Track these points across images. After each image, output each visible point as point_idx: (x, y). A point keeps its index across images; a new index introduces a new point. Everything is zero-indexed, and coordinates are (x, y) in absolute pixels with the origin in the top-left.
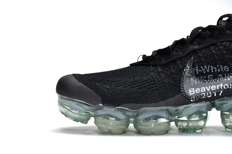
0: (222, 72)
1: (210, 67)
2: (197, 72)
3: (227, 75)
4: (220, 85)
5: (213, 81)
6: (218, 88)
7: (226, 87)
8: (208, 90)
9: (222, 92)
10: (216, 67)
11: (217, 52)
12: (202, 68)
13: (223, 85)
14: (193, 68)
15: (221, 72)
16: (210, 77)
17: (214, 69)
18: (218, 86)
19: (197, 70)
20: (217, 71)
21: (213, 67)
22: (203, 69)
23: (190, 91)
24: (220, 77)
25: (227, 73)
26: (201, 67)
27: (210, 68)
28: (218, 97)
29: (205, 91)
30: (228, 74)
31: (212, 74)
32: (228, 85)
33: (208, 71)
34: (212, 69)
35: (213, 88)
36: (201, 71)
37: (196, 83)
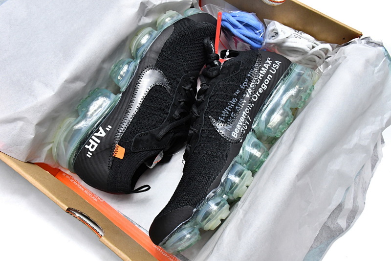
2: (223, 120)
5: (237, 115)
6: (245, 117)
7: (247, 111)
8: (241, 124)
9: (249, 117)
10: (229, 105)
13: (245, 112)
15: (235, 105)
16: (233, 115)
18: (243, 115)
19: (222, 120)
22: (224, 115)
23: (234, 136)
25: (237, 102)
27: (227, 110)
28: (251, 123)
29: (240, 127)
31: (231, 112)
32: (247, 109)
33: (228, 113)
34: (228, 109)
35: (242, 119)
37: (231, 127)
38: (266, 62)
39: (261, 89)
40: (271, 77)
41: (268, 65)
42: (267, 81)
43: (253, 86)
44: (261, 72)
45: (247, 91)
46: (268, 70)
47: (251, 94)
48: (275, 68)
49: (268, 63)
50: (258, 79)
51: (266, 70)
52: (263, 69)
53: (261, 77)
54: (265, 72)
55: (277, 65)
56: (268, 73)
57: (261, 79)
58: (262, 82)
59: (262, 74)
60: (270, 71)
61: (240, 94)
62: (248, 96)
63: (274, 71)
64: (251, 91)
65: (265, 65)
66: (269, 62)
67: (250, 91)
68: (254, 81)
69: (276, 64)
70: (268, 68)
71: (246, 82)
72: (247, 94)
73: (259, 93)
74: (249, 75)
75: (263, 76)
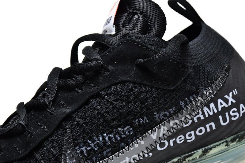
0: (123, 139)
1: (103, 136)
2: (85, 153)
3: (132, 141)
4: (126, 160)
7: (134, 159)
10: (112, 133)
11: (107, 108)
12: (90, 142)
13: (129, 159)
14: (76, 148)
16: (107, 153)
17: (110, 138)
19: (84, 150)
20: (116, 139)
21: (107, 135)
22: (92, 145)
24: (123, 148)
25: (131, 137)
26: (88, 141)
27: (104, 139)
30: (134, 138)
31: (109, 146)
32: (136, 156)
33: (101, 145)
34: (107, 139)
36: (90, 148)
38: (226, 96)
39: (183, 137)
40: (214, 128)
41: (224, 104)
42: (201, 131)
43: (175, 126)
44: (205, 109)
45: (160, 128)
46: (219, 113)
47: (161, 135)
48: (230, 117)
49: (226, 101)
50: (192, 119)
51: (216, 111)
52: (212, 105)
53: (199, 119)
54: (211, 113)
55: (237, 114)
56: (214, 118)
57: (196, 121)
58: (194, 127)
59: (203, 114)
60: (220, 117)
61: (144, 125)
62: (154, 136)
63: (225, 121)
64: (165, 132)
65: (220, 101)
66: (231, 99)
67: (163, 130)
68: (183, 119)
69: (239, 111)
70: (220, 110)
71: (170, 112)
73: (174, 142)
74: (182, 103)
75: (202, 118)
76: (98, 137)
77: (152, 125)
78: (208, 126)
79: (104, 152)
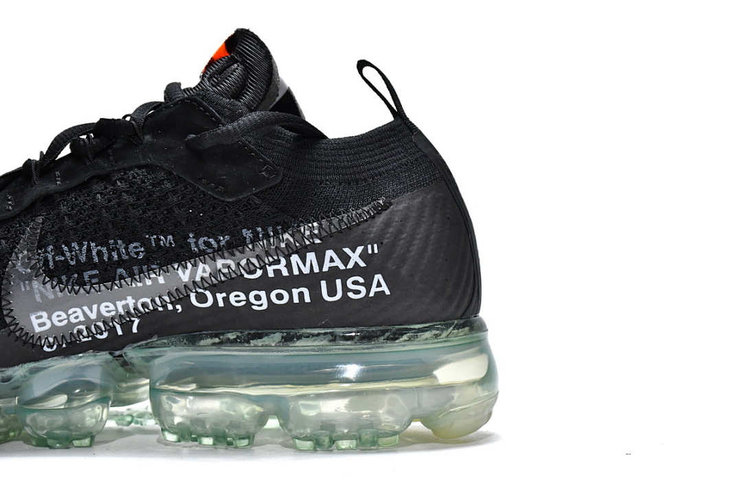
0: (124, 261)
1: (89, 246)
2: (51, 264)
3: (141, 272)
4: (127, 301)
5: (103, 288)
6: (121, 311)
7: (144, 305)
8: (93, 316)
9: (137, 321)
10: (107, 245)
11: (110, 201)
12: (66, 248)
13: (134, 301)
14: (40, 251)
16: (91, 277)
17: (99, 253)
18: (120, 304)
19: (50, 257)
20: (110, 257)
21: (96, 246)
22: (68, 254)
23: (35, 322)
24: (122, 277)
25: (140, 263)
26: (63, 246)
27: (89, 250)
28: (129, 339)
29: (82, 318)
30: (145, 267)
31: (95, 266)
32: (148, 300)
33: (83, 258)
34: (94, 253)
35: (107, 309)
36: (63, 258)
37: (51, 296)
38: (347, 250)
39: (243, 297)
40: (307, 299)
41: (338, 263)
42: (280, 297)
43: (225, 271)
44: (295, 259)
45: (195, 265)
46: (322, 276)
47: (198, 279)
48: (345, 289)
49: (345, 259)
50: (263, 268)
51: (316, 270)
52: (311, 256)
53: (277, 272)
54: (306, 270)
55: (363, 289)
56: (311, 281)
57: (271, 274)
58: (266, 284)
59: (289, 266)
60: (323, 284)
61: (167, 250)
62: (184, 276)
63: (332, 292)
64: (206, 275)
65: (330, 253)
66: (355, 257)
67: (203, 270)
68: (243, 262)
70: (325, 269)
71: (218, 242)
72: (188, 272)
73: (226, 300)
74: (247, 233)
75: (285, 273)
76: (81, 245)
77: (183, 255)
78: (295, 292)
79: (85, 273)
